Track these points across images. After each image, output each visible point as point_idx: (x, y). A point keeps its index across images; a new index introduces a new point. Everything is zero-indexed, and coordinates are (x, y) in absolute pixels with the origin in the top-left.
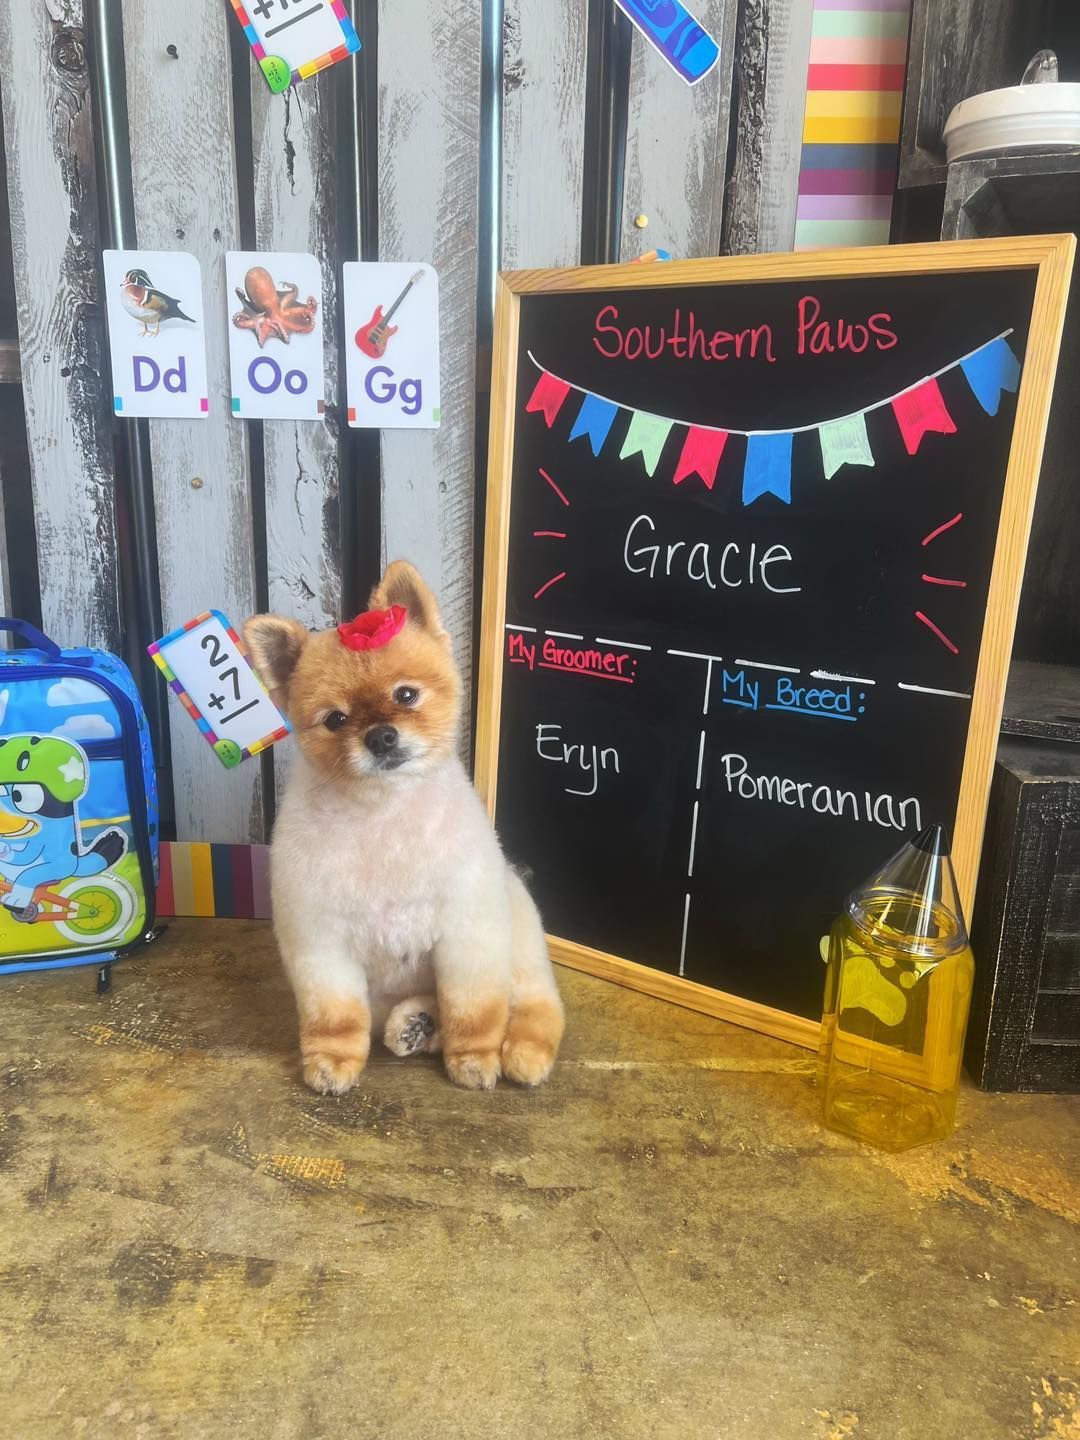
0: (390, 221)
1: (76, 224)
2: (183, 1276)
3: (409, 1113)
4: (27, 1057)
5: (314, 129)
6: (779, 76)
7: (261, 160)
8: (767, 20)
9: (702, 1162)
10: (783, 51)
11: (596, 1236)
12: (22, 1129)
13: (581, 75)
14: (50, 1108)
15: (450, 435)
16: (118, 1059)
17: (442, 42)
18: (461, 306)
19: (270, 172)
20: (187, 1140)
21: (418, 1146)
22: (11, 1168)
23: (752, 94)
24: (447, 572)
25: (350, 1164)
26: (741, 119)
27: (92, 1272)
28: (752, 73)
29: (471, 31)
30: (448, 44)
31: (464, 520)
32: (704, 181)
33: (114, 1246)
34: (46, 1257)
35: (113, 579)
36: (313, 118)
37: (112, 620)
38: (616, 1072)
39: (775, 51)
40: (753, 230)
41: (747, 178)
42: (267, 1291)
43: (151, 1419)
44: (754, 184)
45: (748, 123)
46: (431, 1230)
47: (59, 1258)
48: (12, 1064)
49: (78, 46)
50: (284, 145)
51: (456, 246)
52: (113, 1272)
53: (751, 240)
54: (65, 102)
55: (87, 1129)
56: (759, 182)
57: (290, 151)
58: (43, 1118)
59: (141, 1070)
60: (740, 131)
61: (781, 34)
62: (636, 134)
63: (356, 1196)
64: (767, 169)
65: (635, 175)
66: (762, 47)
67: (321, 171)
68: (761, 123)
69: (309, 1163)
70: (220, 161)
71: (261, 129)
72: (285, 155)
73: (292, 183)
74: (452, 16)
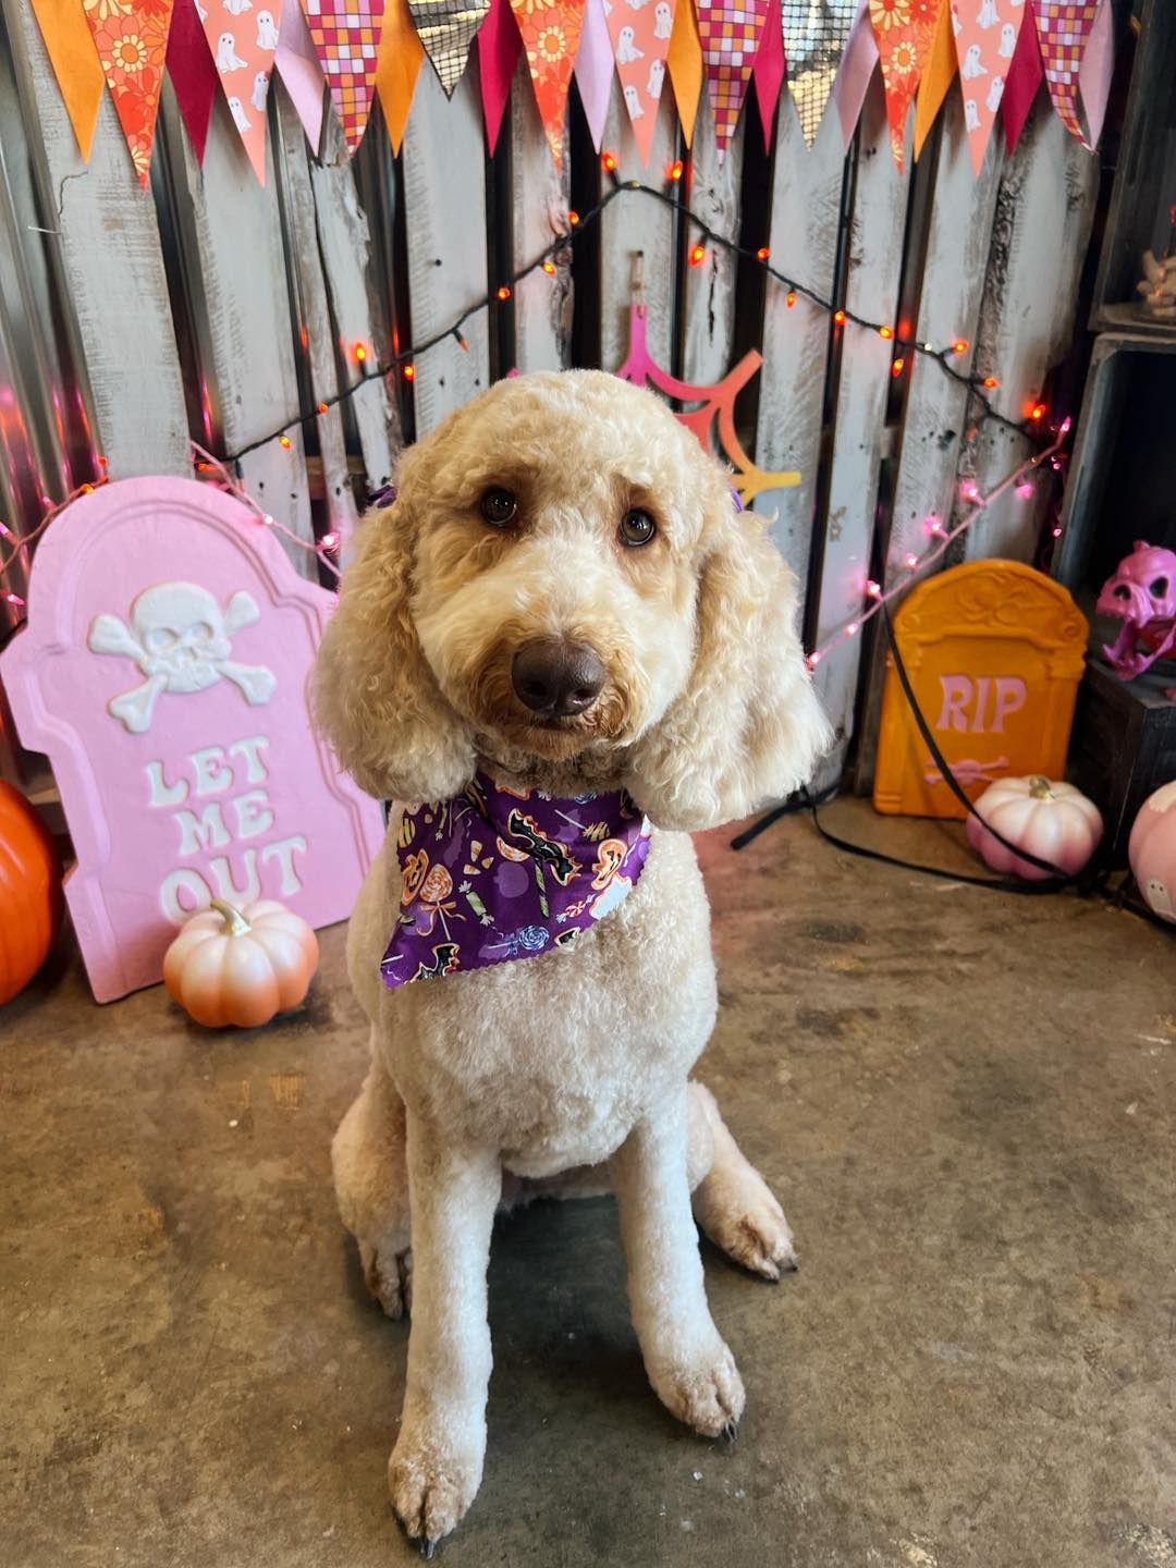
2: (837, 1022)
3: (868, 930)
5: (727, 301)
6: (1018, 252)
7: (691, 323)
8: (1013, 215)
9: (1035, 928)
10: (1022, 236)
11: (1011, 969)
17: (812, 238)
18: (810, 412)
19: (698, 334)
21: (887, 946)
23: (1000, 261)
25: (863, 960)
26: (992, 280)
27: (793, 1028)
28: (1000, 249)
30: (815, 239)
32: (966, 320)
33: (790, 1016)
36: (729, 294)
38: (956, 890)
39: (1017, 235)
40: (994, 351)
41: (991, 317)
42: (883, 1019)
43: (888, 1075)
44: (996, 321)
45: (995, 281)
46: (930, 979)
49: (569, 250)
50: (706, 313)
51: (811, 373)
52: (803, 1026)
53: (993, 358)
54: (558, 290)
56: (999, 320)
57: (712, 316)
60: (991, 287)
61: (1021, 224)
63: (881, 974)
64: (1005, 312)
66: (1010, 232)
68: (1004, 282)
69: (844, 964)
70: (662, 326)
71: (693, 303)
72: (707, 321)
73: (711, 338)
74: (820, 218)
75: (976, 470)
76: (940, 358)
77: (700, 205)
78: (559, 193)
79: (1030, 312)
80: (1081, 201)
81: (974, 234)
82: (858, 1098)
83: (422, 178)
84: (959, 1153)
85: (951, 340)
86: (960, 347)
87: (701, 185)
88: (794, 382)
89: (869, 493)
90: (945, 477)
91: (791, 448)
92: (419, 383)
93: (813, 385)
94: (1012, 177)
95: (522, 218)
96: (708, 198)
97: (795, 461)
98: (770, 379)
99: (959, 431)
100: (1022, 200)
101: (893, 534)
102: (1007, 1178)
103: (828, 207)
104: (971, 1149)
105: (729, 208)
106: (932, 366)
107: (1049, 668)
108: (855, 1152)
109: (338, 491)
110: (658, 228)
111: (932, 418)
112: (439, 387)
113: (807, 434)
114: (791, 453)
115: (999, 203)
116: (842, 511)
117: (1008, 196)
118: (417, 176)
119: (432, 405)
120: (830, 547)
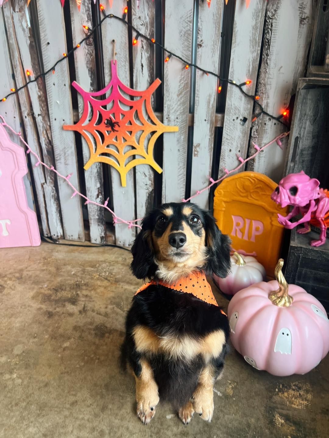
0: (167, 83)
1: (92, 85)
2: (107, 332)
4: (81, 280)
5: (148, 60)
6: (275, 42)
7: (135, 68)
8: (272, 26)
10: (276, 35)
12: (79, 296)
13: (218, 43)
14: (85, 292)
15: (181, 138)
16: (99, 283)
17: (182, 35)
18: (184, 105)
19: (137, 72)
20: (111, 303)
22: (76, 305)
23: (266, 47)
24: (179, 172)
26: (263, 53)
27: (91, 329)
28: (267, 41)
29: (189, 32)
30: (183, 36)
31: (184, 159)
32: (252, 71)
33: (95, 325)
34: (81, 325)
35: (101, 169)
36: (148, 57)
37: (101, 179)
39: (274, 35)
40: (265, 85)
41: (264, 70)
43: (99, 359)
44: (266, 72)
45: (265, 55)
47: (84, 325)
48: (78, 281)
49: (91, 40)
50: (141, 64)
51: (183, 89)
52: (94, 330)
53: (264, 88)
54: (88, 54)
55: (91, 298)
56: (267, 72)
58: (83, 295)
59: (103, 286)
60: (263, 57)
61: (275, 30)
62: (233, 59)
64: (269, 68)
65: (232, 70)
66: (270, 34)
67: (150, 70)
68: (268, 55)
70: (125, 68)
71: (135, 60)
72: (141, 67)
73: (143, 74)
74: (184, 28)
75: (257, 135)
76: (240, 87)
77: (136, 23)
78: (87, 19)
79: (281, 69)
80: (307, 20)
81: (254, 34)
82: (78, 363)
83: (43, 15)
84: (84, 401)
85: (245, 79)
86: (248, 83)
87: (135, 15)
88: (177, 93)
89: (210, 139)
90: (244, 137)
91: (177, 118)
92: (47, 84)
93: (184, 95)
94: (271, 10)
95: (74, 28)
96: (139, 20)
97: (178, 123)
98: (167, 91)
99: (249, 118)
100: (276, 20)
101: (221, 157)
102: (88, 420)
103: (187, 23)
104: (89, 402)
105: (147, 23)
106: (236, 90)
107: (272, 221)
108: (52, 382)
109: (26, 117)
110: (122, 32)
111: (237, 111)
112: (53, 85)
113: (183, 113)
114: (177, 120)
115: (265, 21)
116: (199, 145)
117: (269, 18)
118: (41, 14)
119: (51, 92)
120: (194, 159)
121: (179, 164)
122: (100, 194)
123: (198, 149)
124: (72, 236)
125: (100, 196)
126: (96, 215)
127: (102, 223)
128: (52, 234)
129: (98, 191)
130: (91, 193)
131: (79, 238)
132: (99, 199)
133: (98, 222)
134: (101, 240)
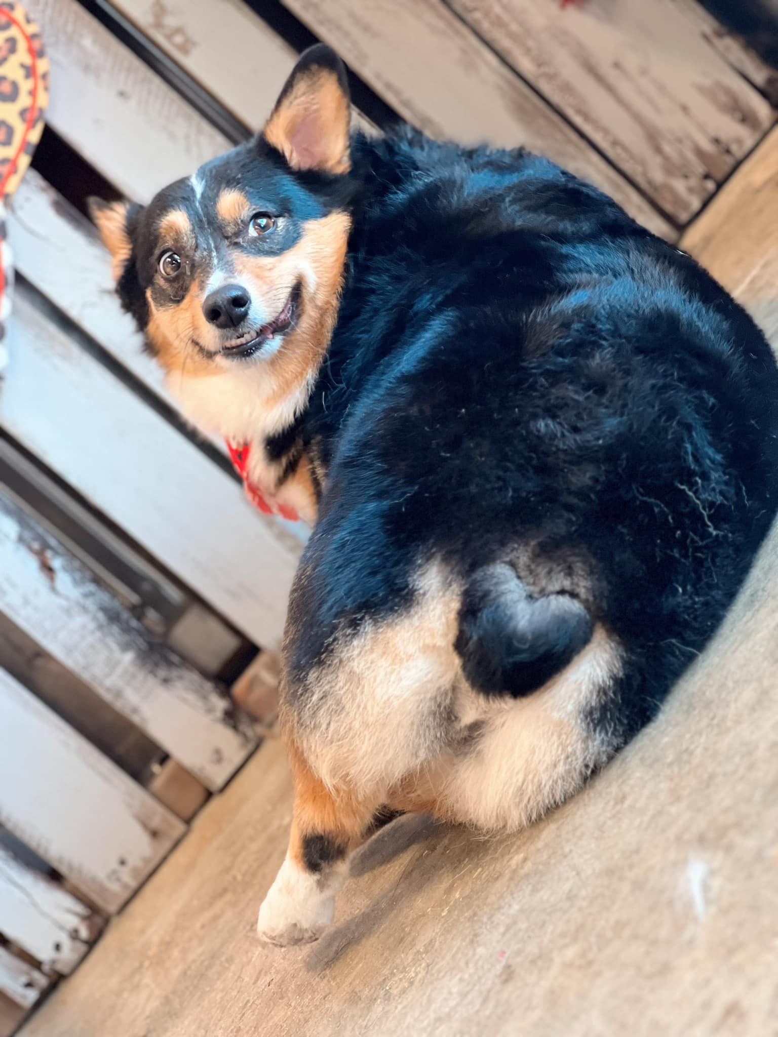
15: (85, 51)
120: (195, 63)
121: (172, 136)
122: (49, 554)
123: (171, 21)
124: (123, 863)
125: (57, 563)
126: (117, 653)
127: (170, 664)
128: (44, 953)
129: (30, 549)
130: (14, 586)
131: (155, 834)
132: (64, 580)
133: (152, 672)
134: (235, 728)
